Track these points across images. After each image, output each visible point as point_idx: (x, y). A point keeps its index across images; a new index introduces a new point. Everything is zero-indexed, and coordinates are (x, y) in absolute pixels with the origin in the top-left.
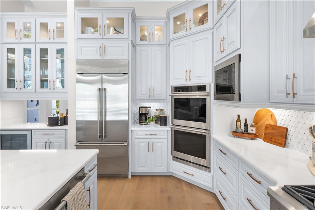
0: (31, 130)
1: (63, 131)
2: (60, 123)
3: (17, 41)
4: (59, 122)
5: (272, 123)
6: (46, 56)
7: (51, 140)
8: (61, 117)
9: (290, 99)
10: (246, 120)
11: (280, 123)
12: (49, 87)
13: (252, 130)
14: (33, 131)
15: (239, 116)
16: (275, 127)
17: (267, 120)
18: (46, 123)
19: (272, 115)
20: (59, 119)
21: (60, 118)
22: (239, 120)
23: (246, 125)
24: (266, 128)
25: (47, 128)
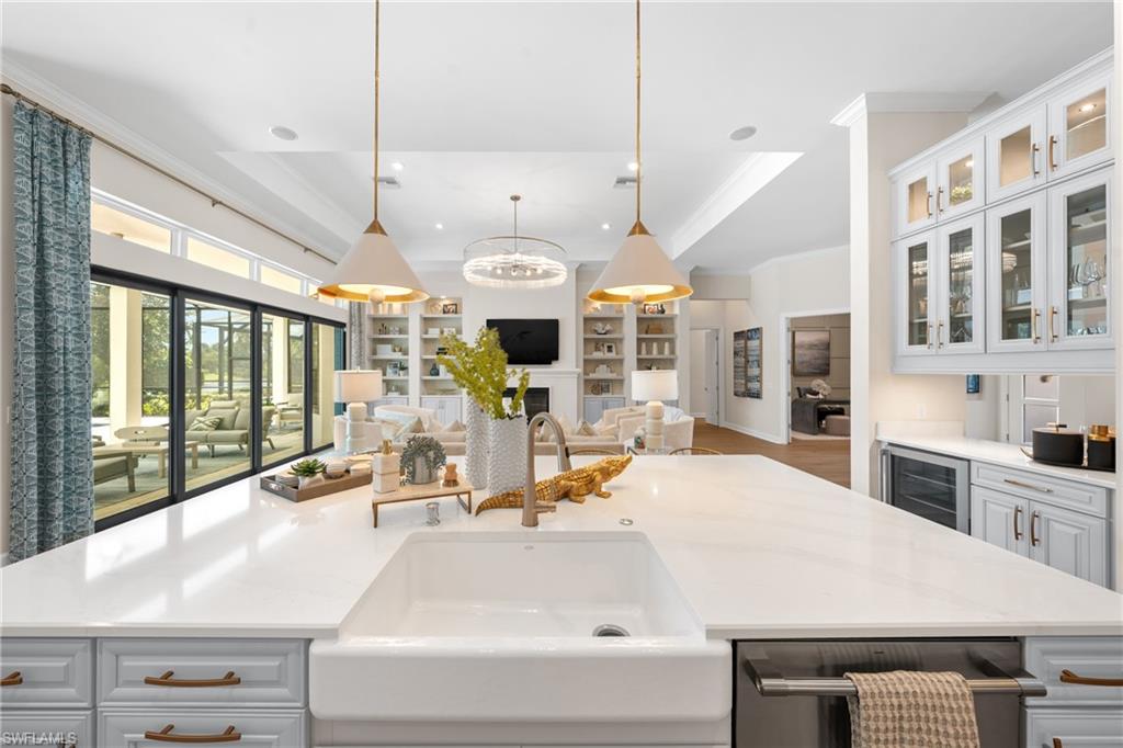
0: (969, 461)
1: (1094, 492)
2: (1089, 459)
3: (932, 220)
4: (1085, 457)
6: (1027, 235)
7: (1037, 507)
8: (1094, 437)
12: (1033, 335)
14: (972, 463)
18: (1026, 449)
20: (1086, 445)
21: (1091, 442)
25: (1028, 465)
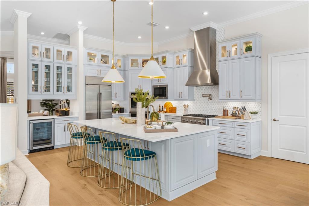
0: (54, 119)
3: (40, 59)
5: (171, 106)
9: (181, 98)
10: (162, 106)
11: (174, 106)
13: (165, 110)
15: (160, 105)
16: (172, 108)
17: (169, 106)
19: (171, 104)
22: (160, 107)
23: (162, 108)
24: (170, 108)
